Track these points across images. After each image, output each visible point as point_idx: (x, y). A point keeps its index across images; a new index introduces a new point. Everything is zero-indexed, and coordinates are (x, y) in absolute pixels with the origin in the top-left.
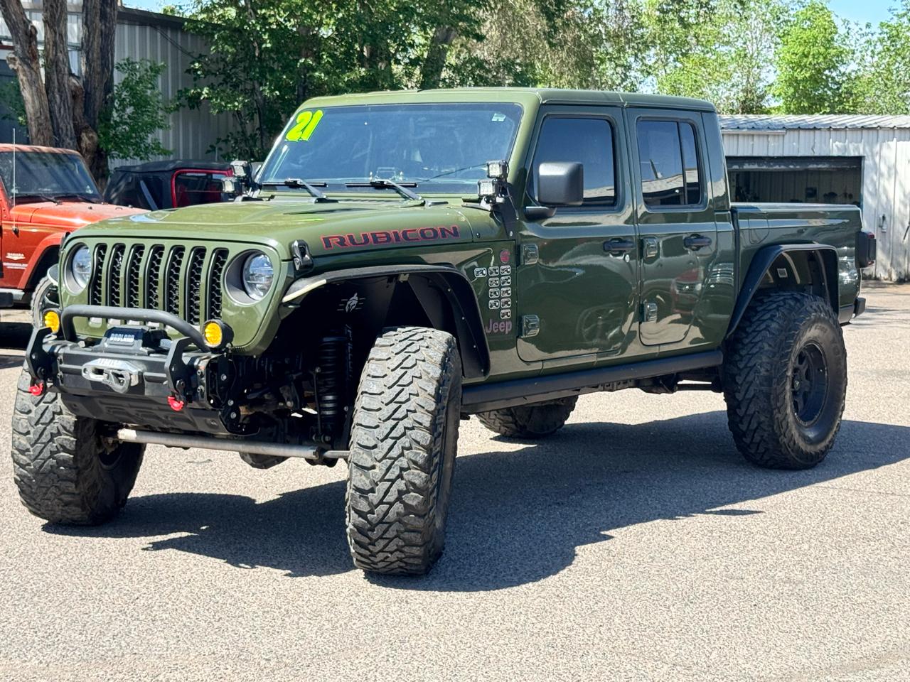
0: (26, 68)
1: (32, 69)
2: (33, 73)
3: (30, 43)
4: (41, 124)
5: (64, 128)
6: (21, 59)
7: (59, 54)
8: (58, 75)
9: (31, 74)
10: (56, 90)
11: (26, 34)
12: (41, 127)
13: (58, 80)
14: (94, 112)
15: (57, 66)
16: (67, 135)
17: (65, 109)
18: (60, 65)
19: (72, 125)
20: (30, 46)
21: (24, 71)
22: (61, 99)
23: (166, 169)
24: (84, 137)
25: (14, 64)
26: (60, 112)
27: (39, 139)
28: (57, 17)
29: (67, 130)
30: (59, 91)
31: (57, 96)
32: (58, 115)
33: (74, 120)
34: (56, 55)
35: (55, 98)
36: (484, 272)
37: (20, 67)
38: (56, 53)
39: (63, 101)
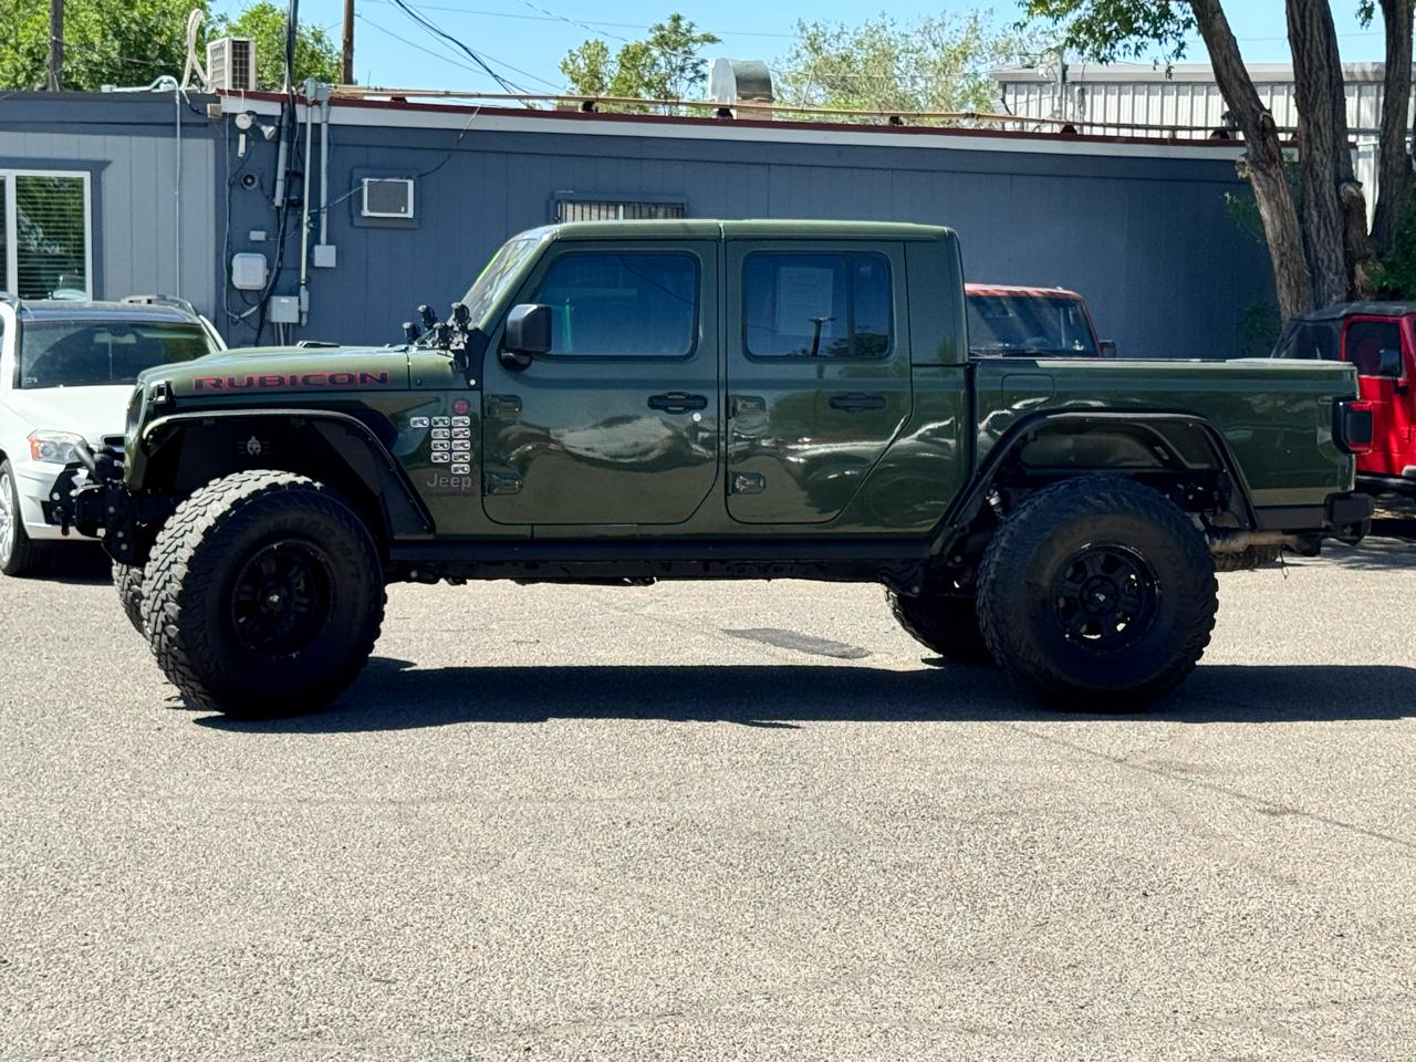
0: (1259, 175)
1: (1270, 176)
2: (1272, 182)
3: (1264, 139)
4: (1284, 254)
5: (1326, 258)
6: (1252, 162)
7: (1315, 152)
8: (1313, 182)
9: (1269, 184)
10: (1312, 204)
11: (1257, 127)
12: (1284, 258)
13: (1314, 190)
14: (1389, 232)
15: (1311, 170)
16: (1329, 268)
17: (1327, 231)
18: (1317, 167)
19: (1340, 255)
20: (1265, 144)
21: (1258, 179)
22: (1319, 217)
23: (1338, 316)
24: (1359, 269)
25: (1244, 172)
26: (1319, 236)
27: (1283, 275)
28: (1310, 100)
29: (1330, 260)
30: (1316, 205)
31: (1314, 213)
32: (1316, 240)
33: (1345, 245)
34: (1310, 154)
35: (1310, 215)
36: (425, 422)
37: (1252, 174)
38: (1310, 150)
39: (1324, 218)
